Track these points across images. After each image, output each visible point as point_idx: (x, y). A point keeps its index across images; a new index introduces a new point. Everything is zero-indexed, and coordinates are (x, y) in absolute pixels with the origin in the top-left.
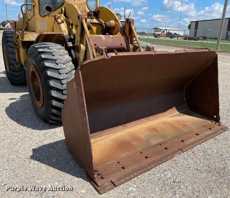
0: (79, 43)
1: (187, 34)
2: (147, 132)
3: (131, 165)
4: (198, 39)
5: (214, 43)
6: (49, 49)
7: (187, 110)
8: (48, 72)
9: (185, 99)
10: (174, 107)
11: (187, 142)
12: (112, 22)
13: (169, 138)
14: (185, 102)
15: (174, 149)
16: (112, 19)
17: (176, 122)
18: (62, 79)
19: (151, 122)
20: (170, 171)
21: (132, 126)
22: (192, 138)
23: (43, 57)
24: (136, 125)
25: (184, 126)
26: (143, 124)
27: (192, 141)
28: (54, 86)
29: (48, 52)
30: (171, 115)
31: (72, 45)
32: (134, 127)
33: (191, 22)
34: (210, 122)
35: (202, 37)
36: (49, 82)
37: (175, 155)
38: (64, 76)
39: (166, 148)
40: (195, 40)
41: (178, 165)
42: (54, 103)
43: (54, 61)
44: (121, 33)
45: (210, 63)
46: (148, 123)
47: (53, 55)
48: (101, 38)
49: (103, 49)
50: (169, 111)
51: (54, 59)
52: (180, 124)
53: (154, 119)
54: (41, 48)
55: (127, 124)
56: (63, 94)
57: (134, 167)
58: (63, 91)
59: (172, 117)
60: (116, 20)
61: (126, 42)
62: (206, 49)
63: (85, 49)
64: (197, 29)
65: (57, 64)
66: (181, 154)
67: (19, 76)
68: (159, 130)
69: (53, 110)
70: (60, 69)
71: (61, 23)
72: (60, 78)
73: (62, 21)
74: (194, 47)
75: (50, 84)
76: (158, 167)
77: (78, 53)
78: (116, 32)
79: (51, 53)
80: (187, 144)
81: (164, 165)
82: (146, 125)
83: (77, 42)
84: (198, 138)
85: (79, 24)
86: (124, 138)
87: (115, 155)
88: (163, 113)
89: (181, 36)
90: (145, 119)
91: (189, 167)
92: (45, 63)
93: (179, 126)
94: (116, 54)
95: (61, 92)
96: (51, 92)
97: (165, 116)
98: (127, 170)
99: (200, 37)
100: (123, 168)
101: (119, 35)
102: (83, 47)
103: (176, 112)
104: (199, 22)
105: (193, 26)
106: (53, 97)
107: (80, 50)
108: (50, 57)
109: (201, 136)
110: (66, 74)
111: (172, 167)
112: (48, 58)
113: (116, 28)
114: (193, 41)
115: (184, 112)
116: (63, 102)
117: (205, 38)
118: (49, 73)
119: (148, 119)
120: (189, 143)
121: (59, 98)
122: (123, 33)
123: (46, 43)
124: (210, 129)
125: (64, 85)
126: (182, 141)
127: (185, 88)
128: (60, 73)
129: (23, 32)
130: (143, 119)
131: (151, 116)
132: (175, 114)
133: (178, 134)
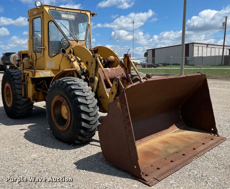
0: (94, 76)
1: (143, 62)
2: (161, 145)
3: (163, 167)
4: (158, 66)
5: (176, 69)
6: (75, 81)
7: (184, 126)
8: (78, 99)
9: (181, 117)
10: (174, 124)
11: (198, 150)
12: (112, 57)
13: (181, 148)
14: (182, 120)
15: (190, 155)
16: (112, 55)
17: (181, 136)
18: (89, 104)
19: (160, 137)
20: (195, 170)
21: (147, 141)
22: (200, 146)
23: (73, 88)
24: (149, 140)
25: (190, 138)
26: (154, 139)
27: (201, 149)
28: (84, 110)
29: (75, 84)
30: (174, 131)
31: (85, 78)
32: (148, 141)
33: (147, 50)
34: (209, 134)
35: (161, 64)
36: (80, 107)
37: (193, 159)
38: (90, 101)
39: (183, 155)
40: (154, 67)
41: (199, 166)
42: (83, 124)
43: (81, 91)
44: (120, 66)
45: (201, 84)
46: (158, 138)
47: (79, 86)
48: (108, 70)
49: (120, 78)
50: (171, 128)
51: (81, 89)
52: (184, 137)
53: (161, 135)
54: (68, 81)
55: (142, 139)
56: (90, 117)
57: (165, 168)
58: (90, 114)
59: (175, 132)
60: (115, 56)
61: (125, 72)
62: (198, 73)
63: (98, 80)
64: (154, 57)
65: (84, 93)
66: (197, 158)
67: (22, 109)
68: (171, 143)
69: (81, 130)
70: (86, 96)
71: (74, 61)
72: (88, 103)
73: (74, 59)
74: (157, 73)
75: (80, 109)
76: (183, 168)
77: (92, 84)
78: (116, 65)
79: (77, 84)
80: (198, 151)
81: (188, 167)
82: (157, 140)
83: (92, 75)
84: (205, 146)
85: (94, 61)
86: (145, 150)
87: (145, 161)
88: (166, 130)
89: (139, 65)
90: (154, 134)
91: (209, 167)
92: (75, 92)
93: (185, 139)
94: (146, 80)
95: (88, 115)
96: (81, 115)
97: (169, 132)
98: (162, 170)
99: (159, 64)
100: (158, 169)
101: (119, 67)
102: (97, 79)
103: (176, 129)
104: (155, 50)
105: (150, 54)
106: (83, 119)
107: (95, 81)
108: (78, 88)
109: (207, 145)
110: (91, 100)
111: (195, 167)
112: (77, 88)
113: (116, 62)
114: (153, 68)
115: (183, 128)
116: (89, 123)
117: (165, 65)
118: (80, 100)
119: (157, 135)
120: (199, 150)
121: (87, 119)
122: (122, 65)
123: (69, 77)
124: (212, 139)
125: (90, 109)
126: (194, 149)
127: (180, 107)
128: (87, 99)
129: (35, 70)
130: (153, 135)
131: (159, 133)
132: (176, 130)
133: (188, 145)
